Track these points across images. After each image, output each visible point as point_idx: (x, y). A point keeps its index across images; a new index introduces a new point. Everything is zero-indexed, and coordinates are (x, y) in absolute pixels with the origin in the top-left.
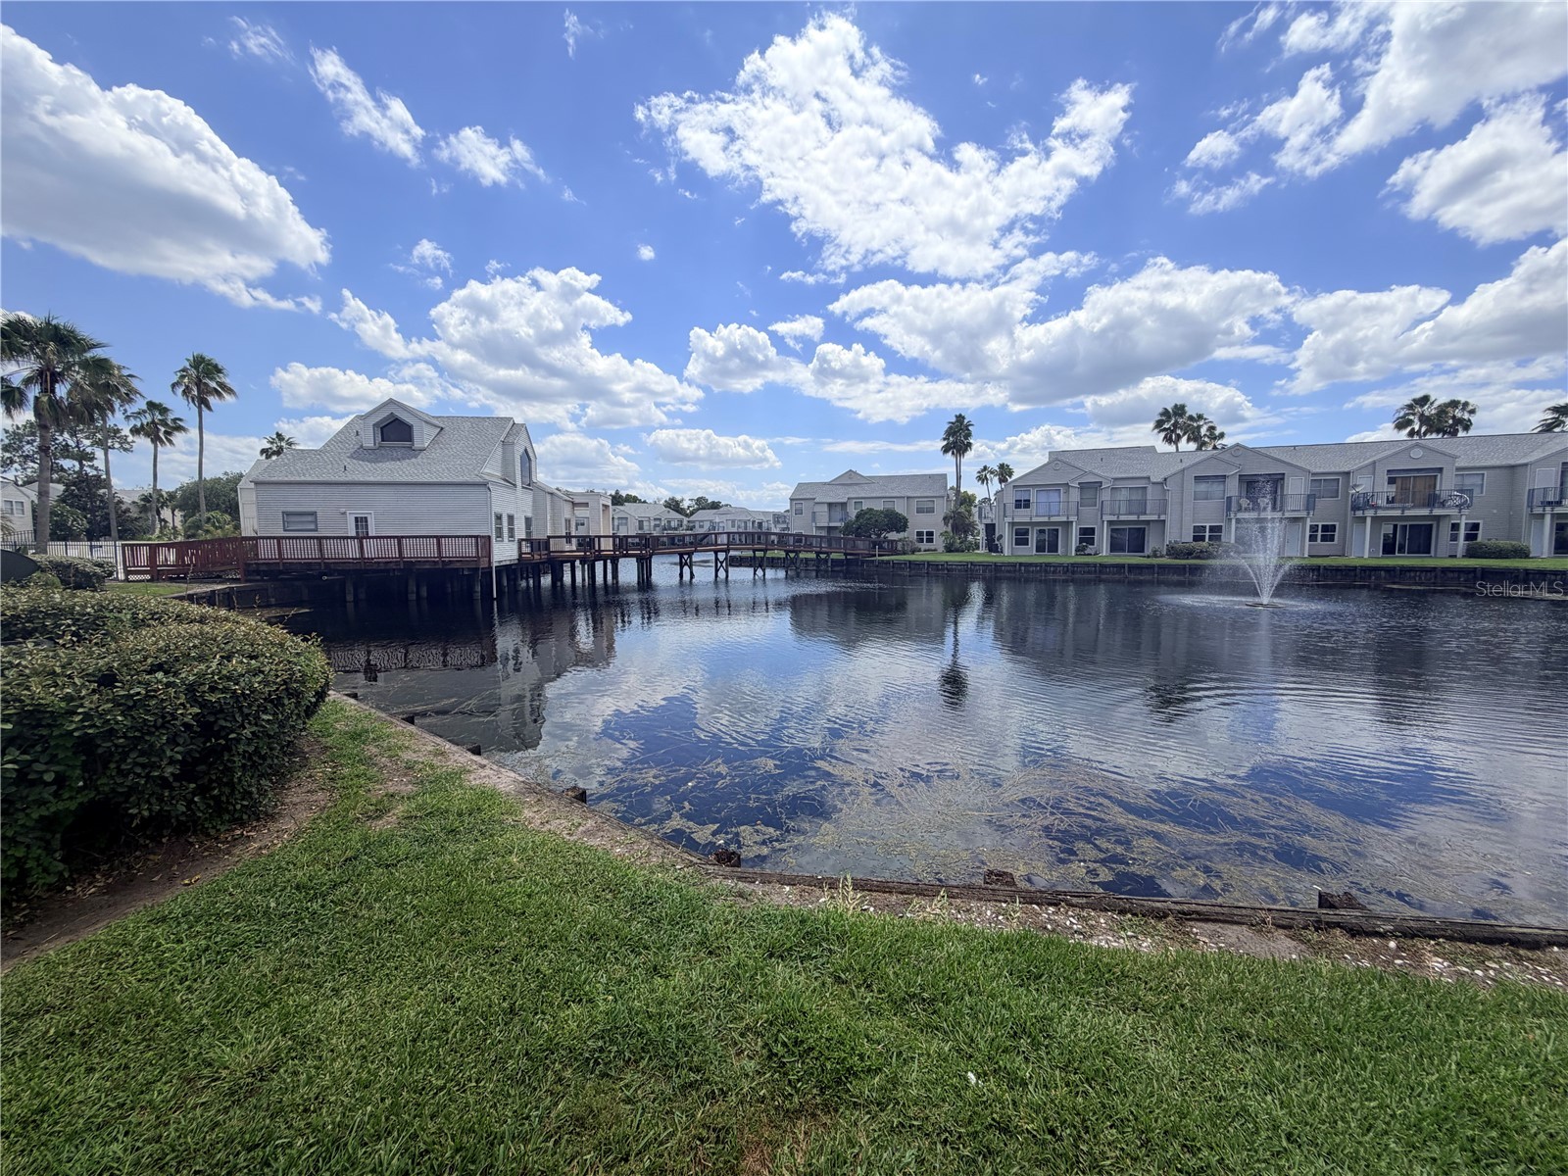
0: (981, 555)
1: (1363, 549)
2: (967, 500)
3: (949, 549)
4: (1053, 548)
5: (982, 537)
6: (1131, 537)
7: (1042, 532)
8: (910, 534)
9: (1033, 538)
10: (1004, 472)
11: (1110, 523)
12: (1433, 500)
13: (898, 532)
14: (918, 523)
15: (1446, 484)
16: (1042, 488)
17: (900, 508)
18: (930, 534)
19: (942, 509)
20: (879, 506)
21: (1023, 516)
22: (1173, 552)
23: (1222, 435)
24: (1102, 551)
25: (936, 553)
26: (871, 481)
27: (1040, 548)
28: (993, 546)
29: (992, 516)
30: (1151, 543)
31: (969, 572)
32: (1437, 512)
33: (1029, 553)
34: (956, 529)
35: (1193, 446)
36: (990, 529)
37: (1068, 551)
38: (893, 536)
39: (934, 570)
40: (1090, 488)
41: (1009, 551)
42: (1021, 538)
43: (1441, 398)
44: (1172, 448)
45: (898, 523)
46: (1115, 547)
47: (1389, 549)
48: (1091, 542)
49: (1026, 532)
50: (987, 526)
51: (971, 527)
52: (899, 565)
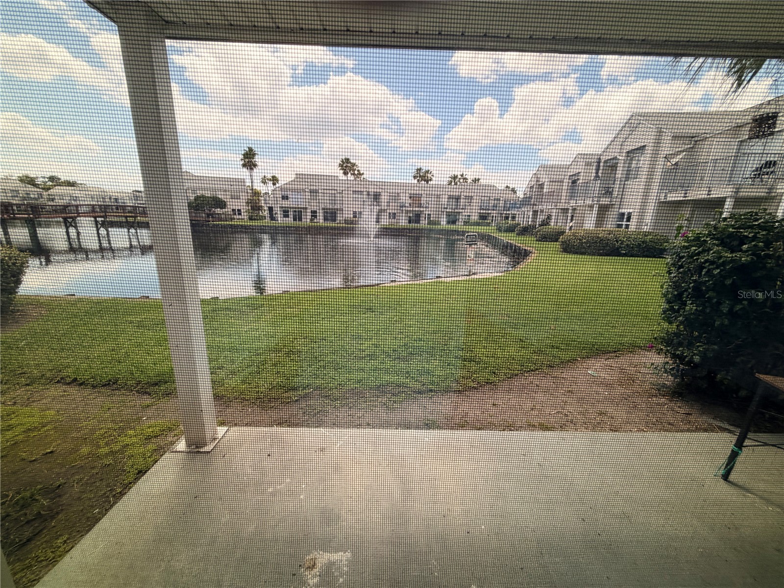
0: (267, 222)
1: (403, 222)
2: (256, 194)
3: (251, 219)
4: (300, 219)
5: (266, 213)
6: (330, 215)
7: (295, 211)
8: (228, 210)
9: (291, 214)
10: (274, 180)
11: (323, 209)
12: (420, 206)
13: (222, 208)
14: (232, 205)
15: (423, 200)
16: (292, 190)
17: (220, 195)
18: (239, 210)
19: (244, 197)
20: (208, 194)
21: (286, 203)
22: (346, 222)
23: (363, 174)
24: (320, 220)
25: (243, 219)
26: (200, 178)
27: (295, 219)
28: (272, 218)
29: (271, 203)
30: (339, 218)
32: (422, 209)
33: (290, 220)
34: (253, 208)
35: (352, 178)
36: (271, 209)
37: (307, 220)
38: (218, 211)
39: (245, 229)
40: (314, 192)
41: (280, 219)
42: (286, 214)
43: (424, 169)
44: (344, 178)
45: (221, 204)
46: (325, 219)
47: (410, 222)
48: (316, 217)
49: (288, 212)
50: (269, 207)
51: (260, 208)
52: (224, 226)
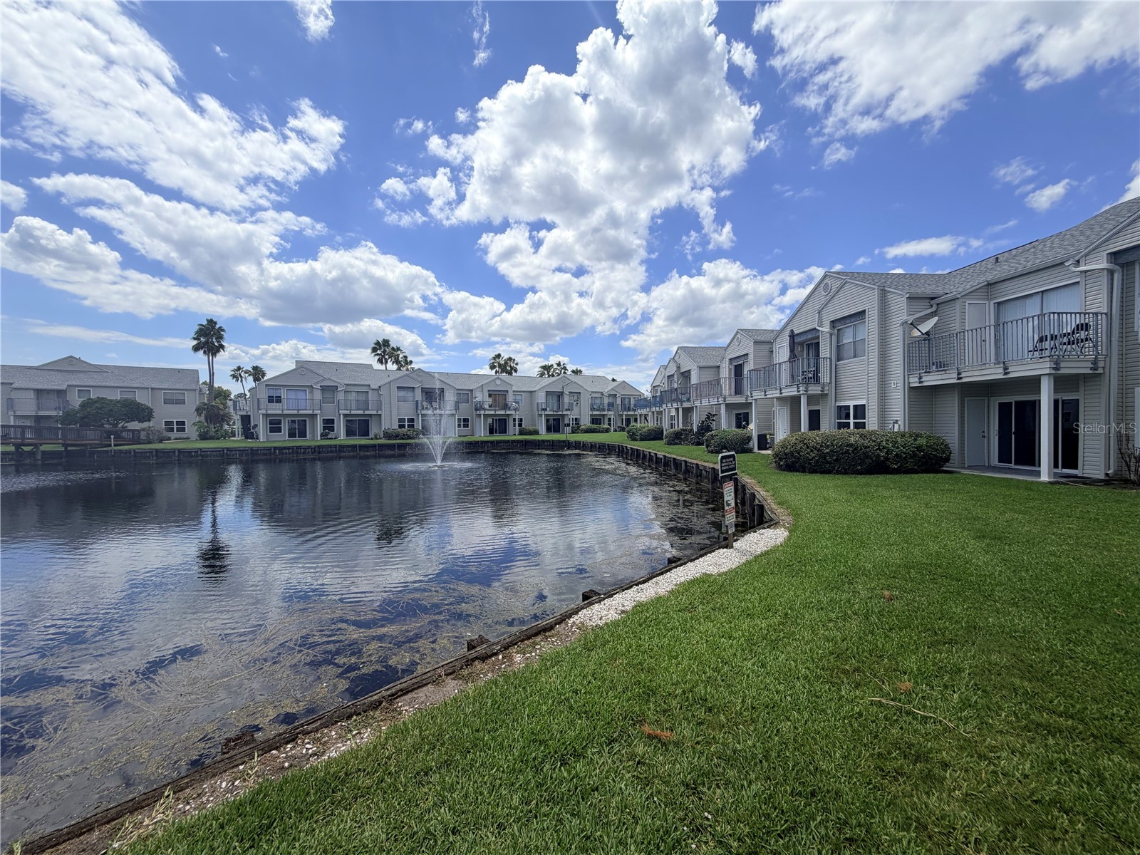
0: (238, 441)
1: (481, 433)
2: (223, 395)
3: (204, 437)
4: (303, 434)
5: (238, 427)
6: (359, 425)
7: (293, 422)
8: (157, 423)
9: (285, 427)
10: (257, 373)
11: (345, 415)
12: (506, 407)
13: (141, 421)
14: (164, 414)
15: (510, 398)
16: (290, 388)
17: (142, 398)
18: (183, 423)
19: (193, 401)
20: (113, 396)
21: (275, 409)
22: (388, 435)
23: (411, 362)
24: (341, 435)
25: (189, 440)
26: (101, 370)
27: (292, 435)
28: (248, 433)
29: (247, 408)
30: (374, 430)
31: (227, 457)
32: (508, 412)
33: (282, 439)
34: (210, 419)
35: (395, 367)
36: (246, 419)
37: (315, 436)
38: (134, 425)
39: (186, 458)
40: (329, 390)
41: (263, 437)
42: (275, 426)
43: (505, 356)
44: (383, 367)
45: (144, 413)
46: (350, 433)
47: (491, 432)
48: (332, 429)
49: (280, 423)
50: (242, 417)
51: (224, 418)
52: (143, 454)
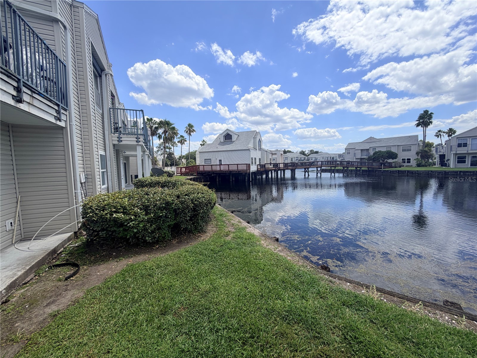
0: (437, 167)
2: (429, 145)
3: (419, 165)
5: (437, 160)
7: (475, 157)
8: (399, 160)
9: (469, 160)
10: (451, 132)
13: (393, 159)
14: (402, 155)
16: (475, 137)
17: (394, 150)
18: (410, 159)
19: (415, 149)
20: (384, 150)
21: (462, 150)
25: (413, 167)
26: (380, 140)
27: (473, 164)
28: (444, 164)
29: (443, 151)
31: (430, 175)
33: (466, 167)
34: (422, 157)
36: (442, 157)
38: (390, 161)
39: (410, 174)
41: (453, 166)
42: (461, 160)
45: (393, 156)
49: (464, 157)
50: (440, 155)
51: (431, 156)
52: (393, 172)
